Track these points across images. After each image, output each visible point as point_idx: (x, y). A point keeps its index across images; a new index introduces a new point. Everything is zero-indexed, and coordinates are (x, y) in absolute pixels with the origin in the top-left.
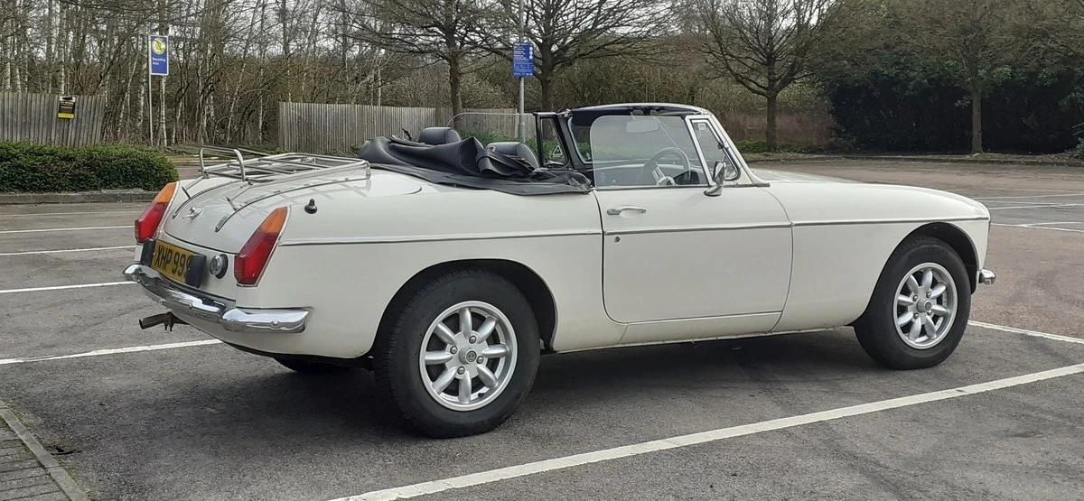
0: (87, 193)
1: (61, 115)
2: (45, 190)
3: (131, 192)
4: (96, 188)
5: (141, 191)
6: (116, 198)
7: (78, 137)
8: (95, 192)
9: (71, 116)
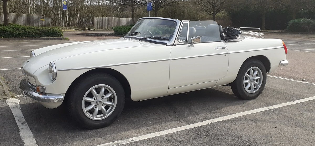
0: (42, 38)
1: (41, 20)
2: (32, 37)
3: (52, 37)
4: (44, 37)
5: (54, 37)
6: (48, 39)
7: (45, 25)
8: (44, 38)
9: (44, 20)
